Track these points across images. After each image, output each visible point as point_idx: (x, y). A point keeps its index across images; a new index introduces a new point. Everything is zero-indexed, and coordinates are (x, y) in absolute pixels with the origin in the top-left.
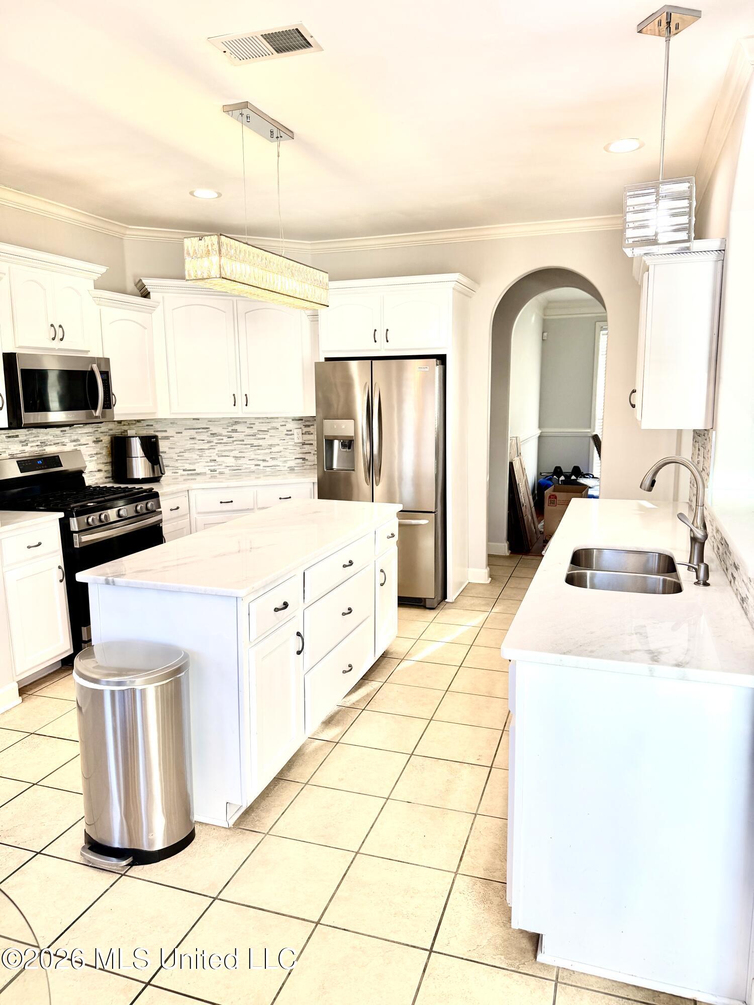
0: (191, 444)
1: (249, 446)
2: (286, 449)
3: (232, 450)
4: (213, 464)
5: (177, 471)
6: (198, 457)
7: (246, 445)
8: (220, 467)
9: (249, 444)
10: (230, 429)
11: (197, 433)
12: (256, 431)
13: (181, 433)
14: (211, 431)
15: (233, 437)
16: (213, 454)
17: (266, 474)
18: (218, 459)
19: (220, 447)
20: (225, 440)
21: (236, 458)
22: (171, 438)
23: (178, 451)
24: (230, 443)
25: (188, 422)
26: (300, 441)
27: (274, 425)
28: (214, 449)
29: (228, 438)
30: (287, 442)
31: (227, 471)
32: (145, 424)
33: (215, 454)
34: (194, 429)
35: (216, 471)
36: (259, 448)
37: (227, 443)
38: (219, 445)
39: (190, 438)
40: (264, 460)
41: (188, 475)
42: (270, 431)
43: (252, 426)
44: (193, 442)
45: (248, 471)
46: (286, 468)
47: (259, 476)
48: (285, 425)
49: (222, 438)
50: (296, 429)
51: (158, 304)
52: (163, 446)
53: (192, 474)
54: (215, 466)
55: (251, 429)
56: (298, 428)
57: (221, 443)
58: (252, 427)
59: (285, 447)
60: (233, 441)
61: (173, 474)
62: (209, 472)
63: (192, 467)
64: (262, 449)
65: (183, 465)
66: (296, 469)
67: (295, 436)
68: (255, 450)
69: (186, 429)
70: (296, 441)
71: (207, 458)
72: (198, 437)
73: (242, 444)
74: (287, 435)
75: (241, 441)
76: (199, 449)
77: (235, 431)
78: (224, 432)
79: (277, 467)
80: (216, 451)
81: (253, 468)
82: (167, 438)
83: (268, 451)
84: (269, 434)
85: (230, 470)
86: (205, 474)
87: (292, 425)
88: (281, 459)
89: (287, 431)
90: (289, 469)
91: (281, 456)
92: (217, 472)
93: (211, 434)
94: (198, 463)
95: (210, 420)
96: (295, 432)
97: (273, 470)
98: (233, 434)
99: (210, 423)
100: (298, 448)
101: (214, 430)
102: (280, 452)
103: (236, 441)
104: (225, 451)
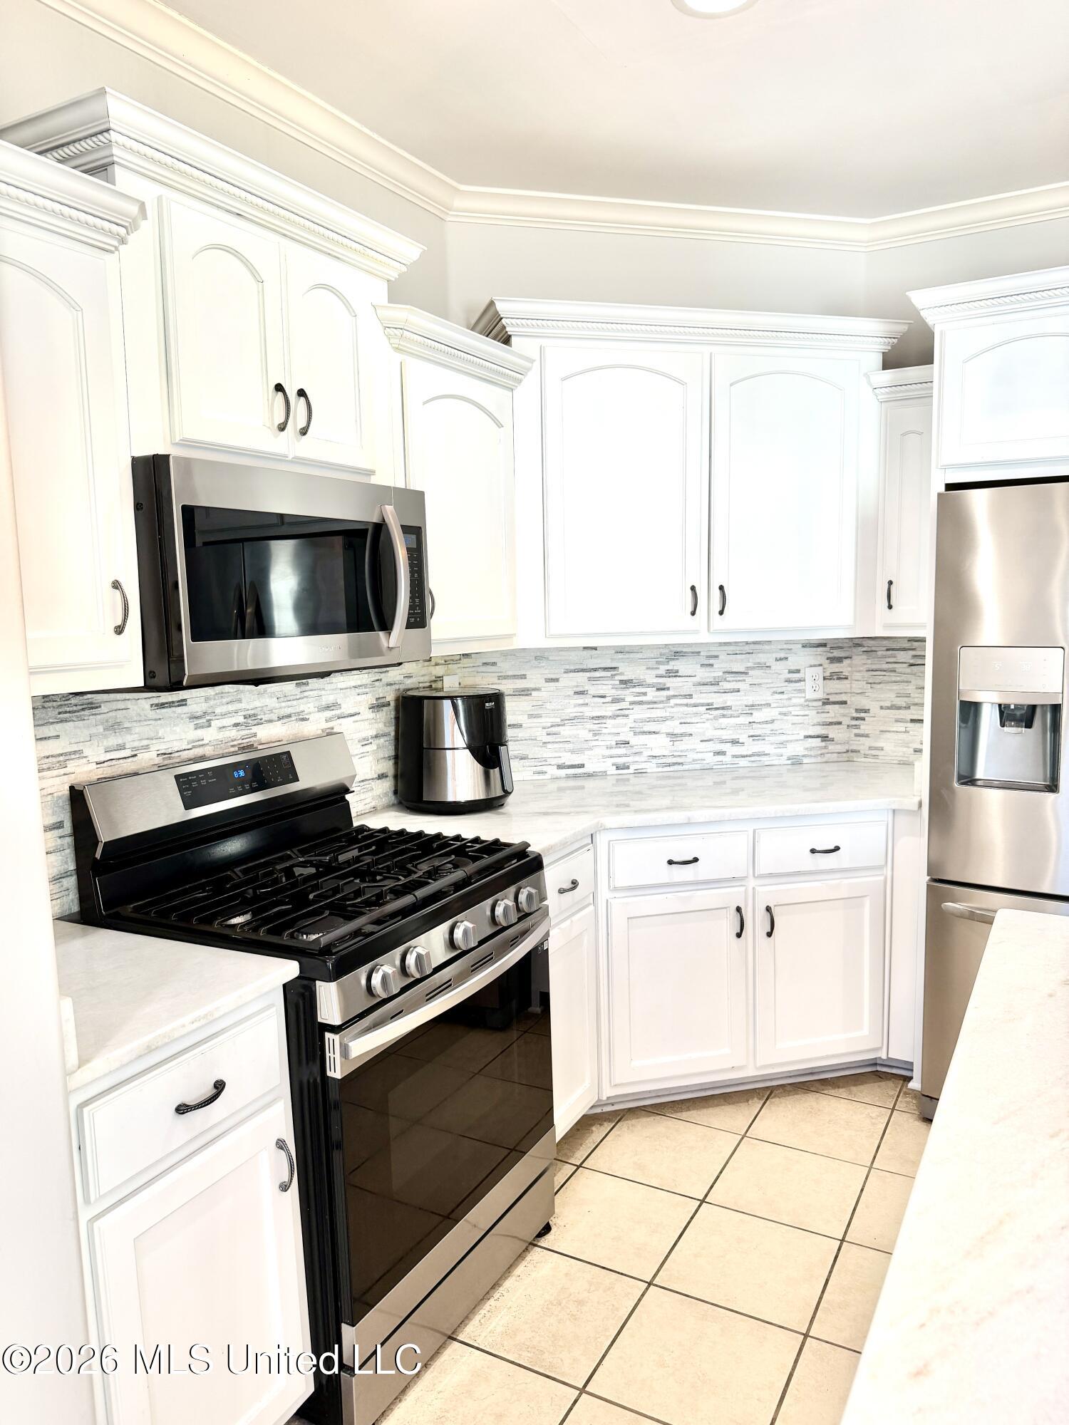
0: (575, 706)
1: (704, 708)
2: (785, 714)
3: (665, 719)
4: (622, 751)
5: (544, 768)
6: (590, 736)
7: (695, 706)
8: (637, 758)
9: (702, 705)
10: (662, 669)
11: (590, 679)
12: (721, 674)
13: (557, 680)
14: (622, 674)
15: (668, 689)
16: (622, 728)
17: (736, 774)
18: (634, 741)
19: (639, 713)
20: (652, 694)
21: (673, 736)
22: (534, 693)
23: (547, 721)
24: (662, 702)
25: (573, 656)
26: (820, 695)
27: (762, 658)
28: (627, 716)
29: (658, 689)
30: (790, 699)
31: (651, 767)
32: (479, 662)
33: (627, 729)
34: (583, 670)
35: (628, 768)
36: (725, 712)
37: (655, 703)
38: (636, 707)
39: (576, 693)
40: (735, 742)
41: (568, 777)
42: (751, 672)
43: (711, 661)
44: (581, 701)
45: (698, 767)
46: (783, 761)
47: (721, 779)
48: (786, 658)
49: (643, 690)
50: (811, 666)
51: (528, 364)
52: (514, 711)
53: (575, 776)
54: (626, 756)
55: (708, 669)
56: (815, 666)
57: (641, 703)
58: (712, 665)
59: (784, 710)
60: (669, 698)
61: (536, 777)
62: (613, 770)
63: (576, 760)
64: (731, 716)
65: (557, 755)
66: (805, 760)
67: (808, 685)
68: (716, 718)
69: (567, 671)
70: (810, 694)
71: (610, 737)
72: (593, 690)
73: (687, 705)
74: (789, 681)
75: (685, 696)
76: (593, 718)
77: (673, 674)
78: (650, 678)
79: (764, 758)
80: (629, 722)
81: (711, 759)
82: (525, 692)
83: (744, 720)
84: (749, 680)
85: (658, 765)
86: (604, 774)
87: (802, 659)
88: (772, 739)
89: (790, 672)
90: (789, 762)
91: (773, 732)
92: (631, 771)
93: (622, 682)
94: (591, 749)
95: (620, 651)
96: (809, 673)
97: (754, 765)
98: (669, 682)
99: (620, 656)
100: (812, 713)
101: (628, 672)
102: (773, 721)
103: (675, 696)
104: (650, 720)
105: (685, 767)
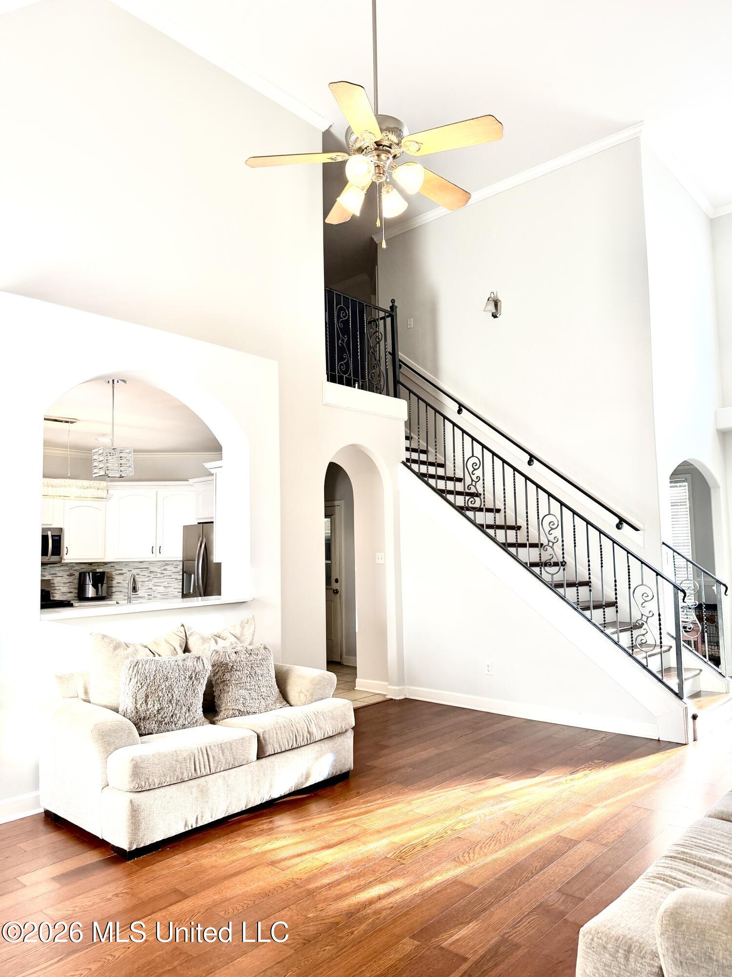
3: (163, 582)
4: (150, 591)
8: (154, 593)
10: (162, 568)
11: (141, 571)
16: (150, 584)
18: (153, 588)
19: (155, 580)
20: (159, 575)
21: (165, 587)
25: (136, 564)
31: (158, 595)
38: (154, 579)
57: (156, 577)
60: (164, 576)
62: (147, 596)
68: (178, 582)
69: (134, 569)
72: (141, 574)
77: (165, 570)
78: (159, 571)
80: (152, 583)
93: (150, 572)
95: (150, 563)
98: (164, 572)
101: (152, 569)
103: (166, 576)
104: (158, 582)
105: (169, 596)
